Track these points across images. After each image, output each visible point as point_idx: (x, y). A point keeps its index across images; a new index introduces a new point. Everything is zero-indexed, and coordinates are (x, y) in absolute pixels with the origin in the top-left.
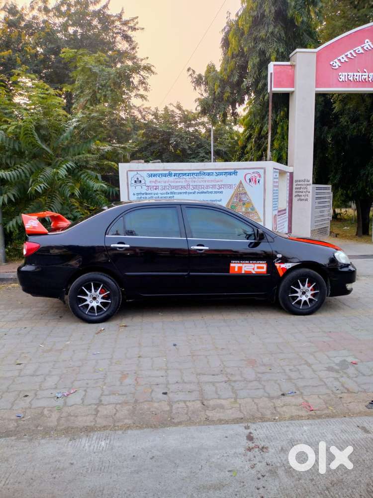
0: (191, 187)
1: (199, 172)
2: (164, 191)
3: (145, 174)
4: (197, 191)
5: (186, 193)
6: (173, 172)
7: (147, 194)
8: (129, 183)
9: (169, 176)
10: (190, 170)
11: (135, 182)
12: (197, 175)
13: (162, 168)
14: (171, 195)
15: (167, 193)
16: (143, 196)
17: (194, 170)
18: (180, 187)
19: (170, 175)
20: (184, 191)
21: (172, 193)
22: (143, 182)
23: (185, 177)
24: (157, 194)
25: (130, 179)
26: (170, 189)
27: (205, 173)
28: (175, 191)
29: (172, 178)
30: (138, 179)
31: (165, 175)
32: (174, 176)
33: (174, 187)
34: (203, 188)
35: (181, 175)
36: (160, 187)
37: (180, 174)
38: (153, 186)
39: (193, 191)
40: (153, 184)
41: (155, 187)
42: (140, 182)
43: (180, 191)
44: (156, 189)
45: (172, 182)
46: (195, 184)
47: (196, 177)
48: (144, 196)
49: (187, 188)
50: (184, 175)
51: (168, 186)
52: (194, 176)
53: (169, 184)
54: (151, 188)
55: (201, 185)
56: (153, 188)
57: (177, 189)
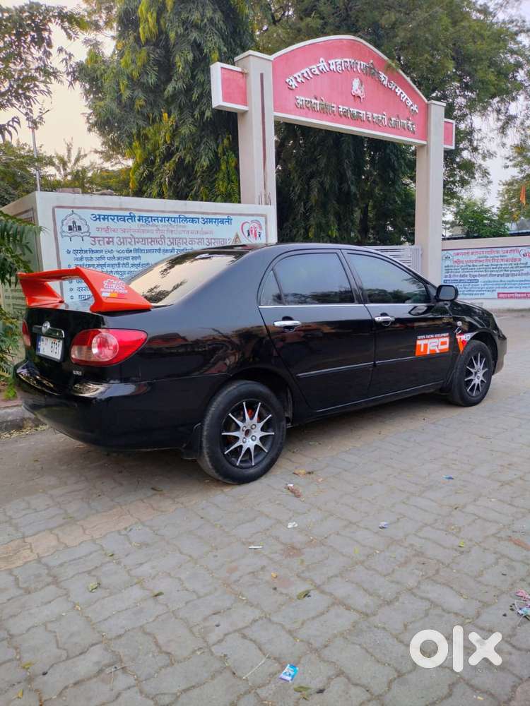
0: (167, 241)
1: (177, 215)
2: (124, 247)
3: (87, 214)
4: (176, 247)
5: (159, 250)
6: (137, 214)
7: (92, 251)
8: (59, 230)
9: (130, 221)
10: (163, 212)
11: (70, 228)
12: (174, 221)
13: (118, 207)
14: (136, 255)
15: (129, 251)
16: (85, 255)
17: (170, 212)
18: (150, 240)
19: (132, 218)
20: (157, 247)
21: (137, 250)
22: (84, 229)
23: (156, 223)
24: (111, 252)
25: (59, 224)
27: (186, 218)
28: (142, 247)
29: (135, 225)
30: (74, 223)
31: (123, 219)
32: (139, 220)
33: (137, 241)
34: (186, 244)
35: (150, 219)
36: (115, 240)
37: (148, 217)
38: (103, 238)
39: (170, 248)
40: (104, 234)
41: (106, 239)
42: (80, 228)
43: (149, 247)
44: (108, 243)
45: (135, 231)
46: (174, 236)
47: (173, 223)
48: (89, 255)
49: (160, 242)
50: (154, 220)
51: (130, 238)
52: (170, 222)
53: (131, 235)
54: (99, 241)
55: (183, 239)
56: (103, 241)
57: (145, 244)
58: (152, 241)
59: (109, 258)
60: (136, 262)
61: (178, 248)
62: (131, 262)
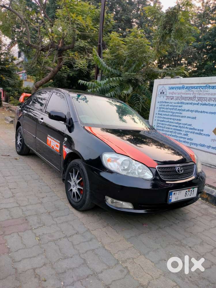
0: (196, 99)
1: (205, 85)
2: (177, 101)
3: (167, 87)
4: (200, 102)
5: (191, 104)
6: (186, 86)
7: (165, 102)
8: (157, 94)
10: (198, 84)
11: (161, 93)
12: (203, 89)
13: (179, 83)
14: (181, 105)
15: (178, 103)
16: (163, 104)
17: (201, 84)
18: (188, 98)
19: (183, 88)
20: (191, 102)
21: (181, 103)
22: (165, 93)
23: (193, 90)
24: (172, 103)
25: (158, 91)
27: (210, 86)
28: (184, 101)
29: (183, 91)
30: (163, 91)
31: (180, 88)
32: (186, 89)
33: (183, 98)
34: (206, 100)
35: (191, 88)
36: (175, 98)
37: (190, 87)
39: (197, 102)
40: (171, 95)
43: (187, 102)
44: (172, 99)
45: (183, 94)
46: (201, 96)
49: (193, 99)
50: (193, 88)
51: (180, 97)
52: (200, 89)
54: (168, 98)
55: (205, 98)
56: (170, 98)
57: (186, 100)
59: (170, 106)
60: (180, 108)
61: (202, 103)
62: (178, 108)
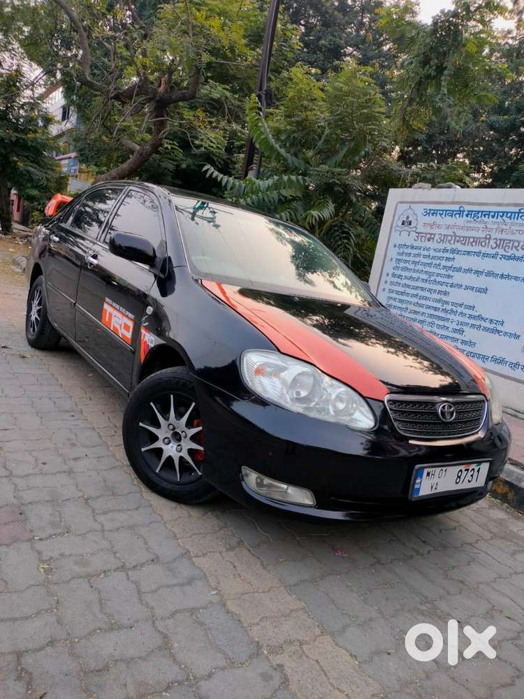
0: (492, 242)
1: (516, 209)
2: (442, 246)
3: (419, 209)
4: (501, 252)
5: (478, 254)
6: (467, 208)
7: (412, 247)
8: (395, 225)
9: (457, 216)
10: (500, 205)
11: (403, 223)
12: (510, 217)
13: (450, 200)
14: (451, 256)
15: (445, 250)
16: (406, 251)
17: (508, 205)
18: (471, 240)
19: (460, 213)
20: (476, 249)
21: (453, 251)
22: (413, 224)
23: (486, 219)
24: (428, 249)
25: (396, 218)
26: (452, 242)
28: (461, 247)
29: (460, 221)
30: (408, 217)
31: (451, 213)
32: (467, 216)
33: (458, 239)
34: (516, 248)
35: (480, 213)
36: (437, 237)
37: (479, 212)
38: (426, 234)
39: (493, 252)
40: (428, 230)
41: (428, 236)
42: (410, 223)
43: (468, 248)
44: (429, 240)
45: (459, 228)
46: (504, 236)
47: (507, 220)
48: (409, 251)
49: (483, 244)
50: (485, 216)
51: (451, 236)
52: (504, 218)
53: (454, 232)
54: (422, 237)
55: (514, 241)
56: (425, 237)
57: (465, 244)
58: (474, 241)
59: (425, 257)
60: (449, 264)
61: (504, 253)
62: (444, 263)
